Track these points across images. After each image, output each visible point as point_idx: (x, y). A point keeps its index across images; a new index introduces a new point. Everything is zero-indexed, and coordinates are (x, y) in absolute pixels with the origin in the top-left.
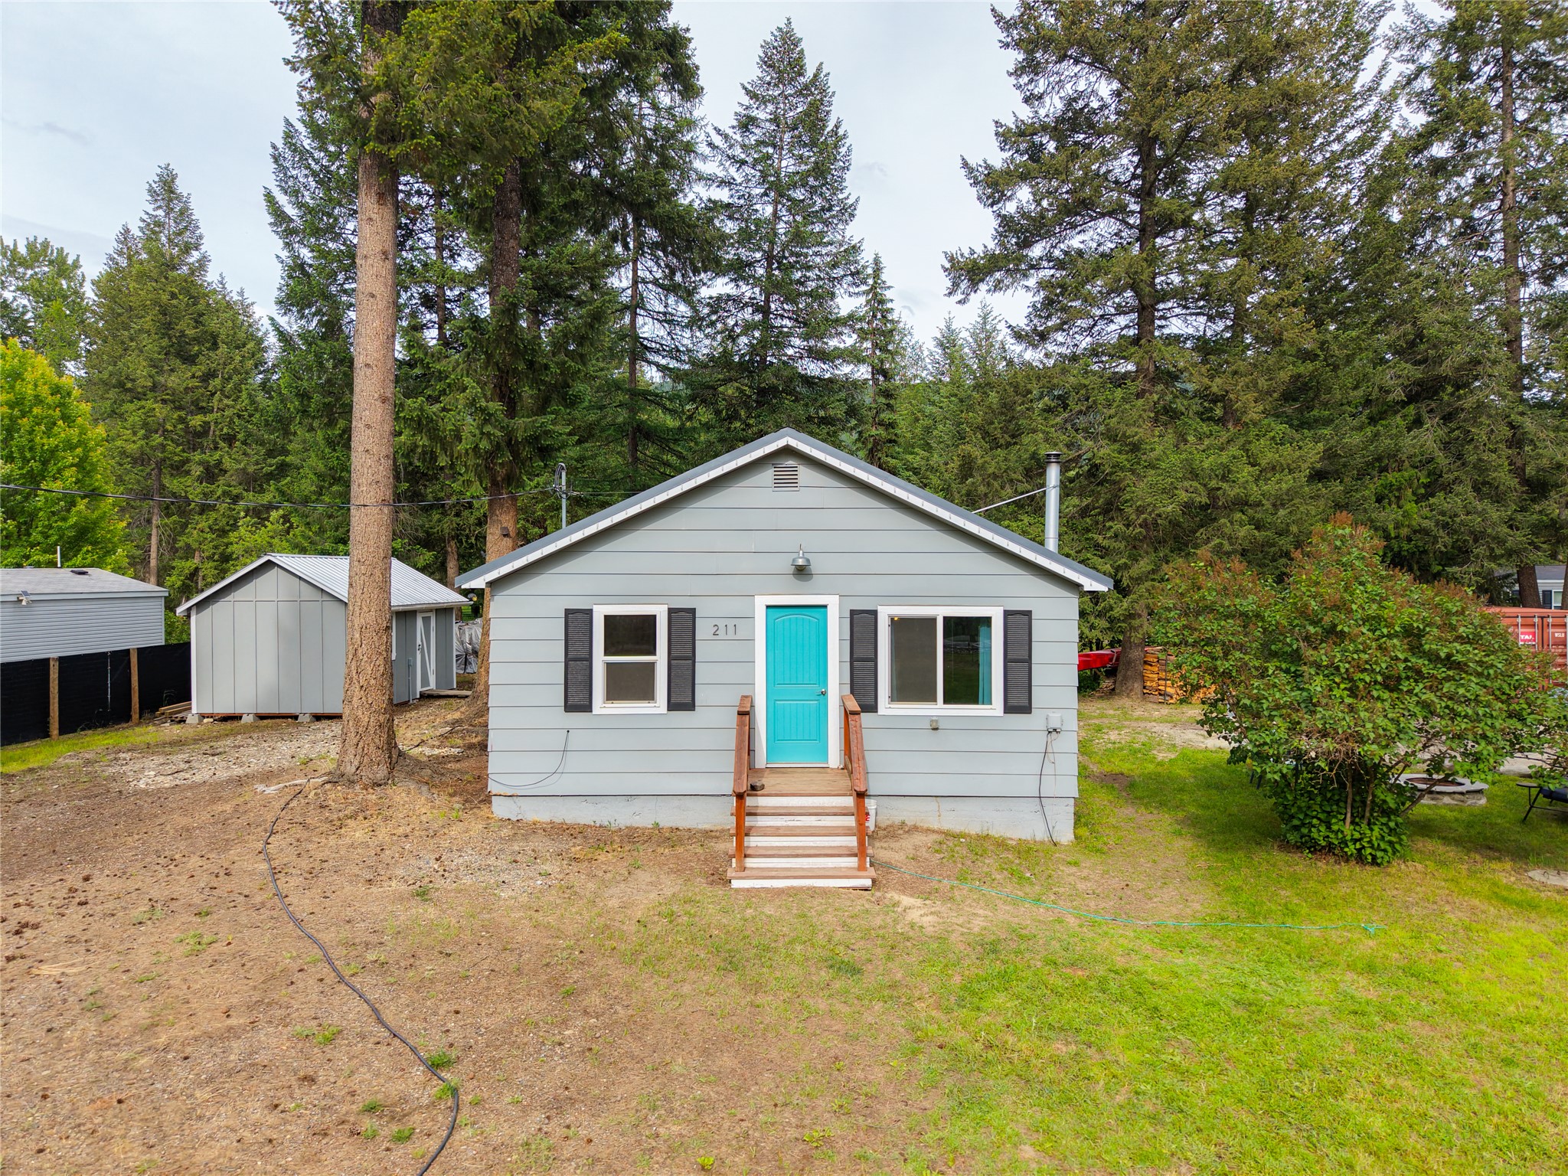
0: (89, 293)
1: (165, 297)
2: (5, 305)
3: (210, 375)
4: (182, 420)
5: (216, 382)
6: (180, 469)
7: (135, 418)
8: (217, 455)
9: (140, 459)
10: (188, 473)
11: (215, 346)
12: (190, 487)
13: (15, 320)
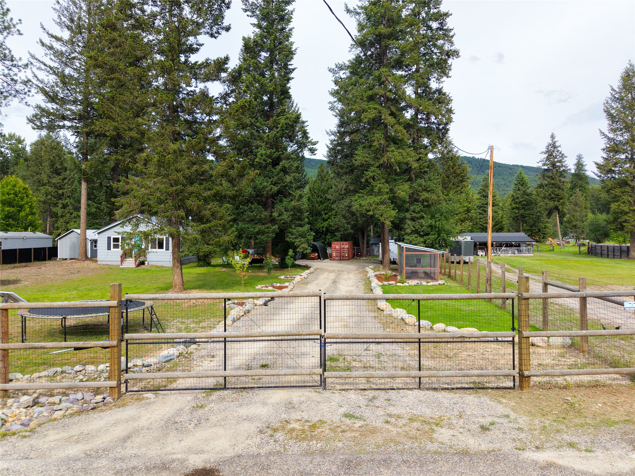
0: (28, 149)
1: (52, 158)
2: (2, 153)
3: (65, 179)
4: (56, 191)
5: (66, 181)
6: (56, 205)
7: (43, 191)
8: (66, 201)
9: (44, 202)
10: (58, 206)
11: (66, 171)
12: (58, 210)
13: (4, 157)
